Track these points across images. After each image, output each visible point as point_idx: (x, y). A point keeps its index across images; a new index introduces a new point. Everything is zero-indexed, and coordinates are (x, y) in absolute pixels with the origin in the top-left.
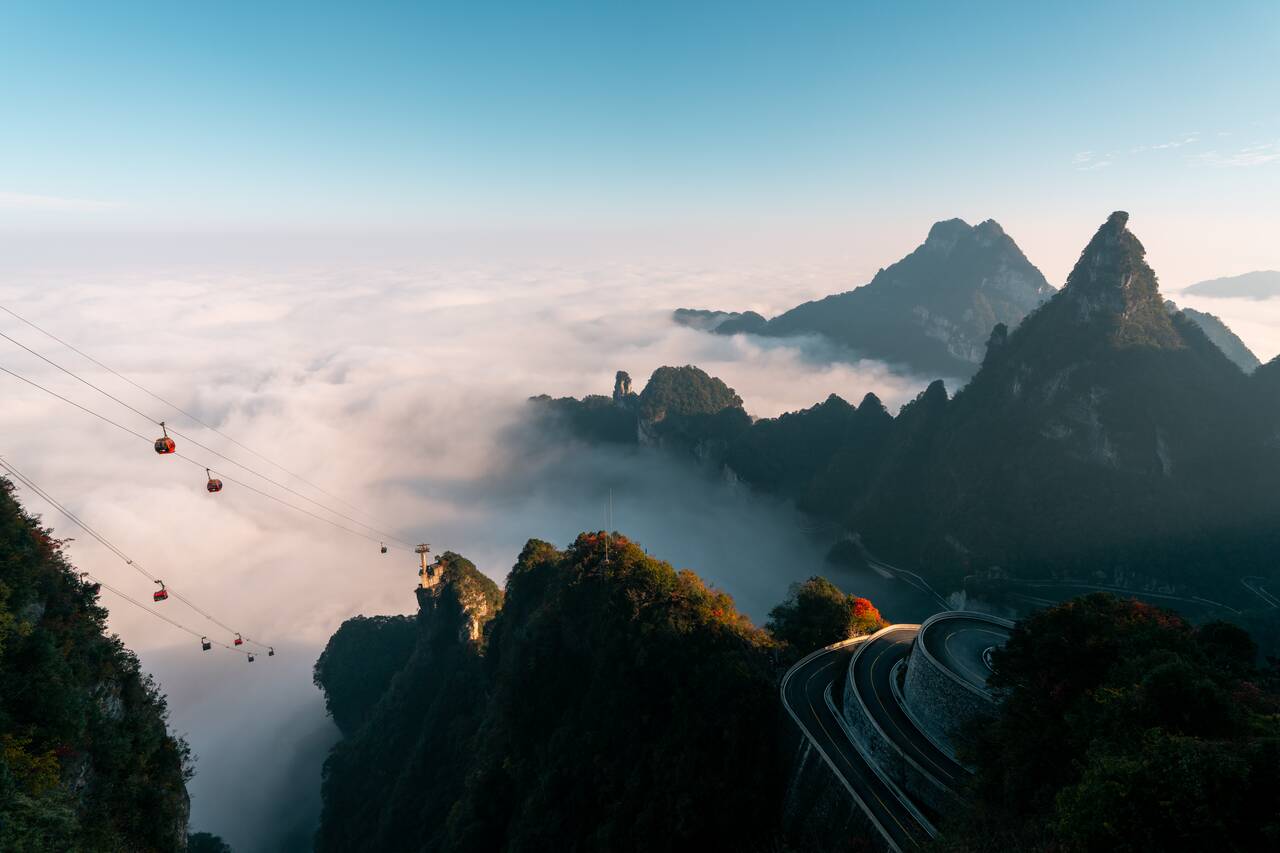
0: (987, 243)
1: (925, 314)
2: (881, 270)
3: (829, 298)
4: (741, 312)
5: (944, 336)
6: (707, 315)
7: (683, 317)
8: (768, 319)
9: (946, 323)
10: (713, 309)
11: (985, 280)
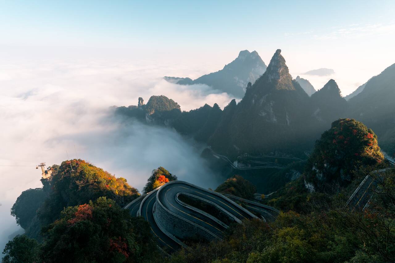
0: (254, 58)
1: (237, 79)
2: (226, 65)
3: (211, 73)
4: (185, 78)
5: (242, 86)
6: (173, 78)
7: (168, 79)
8: (193, 80)
9: (243, 82)
10: (176, 77)
11: (253, 69)
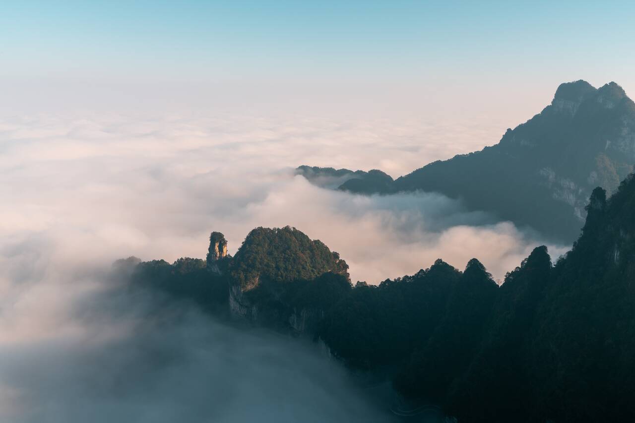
0: (610, 106)
1: (552, 176)
2: (509, 130)
3: (458, 158)
4: (367, 170)
5: (572, 199)
6: (329, 171)
7: (311, 173)
8: (395, 178)
9: (572, 186)
10: (337, 167)
11: (608, 142)
